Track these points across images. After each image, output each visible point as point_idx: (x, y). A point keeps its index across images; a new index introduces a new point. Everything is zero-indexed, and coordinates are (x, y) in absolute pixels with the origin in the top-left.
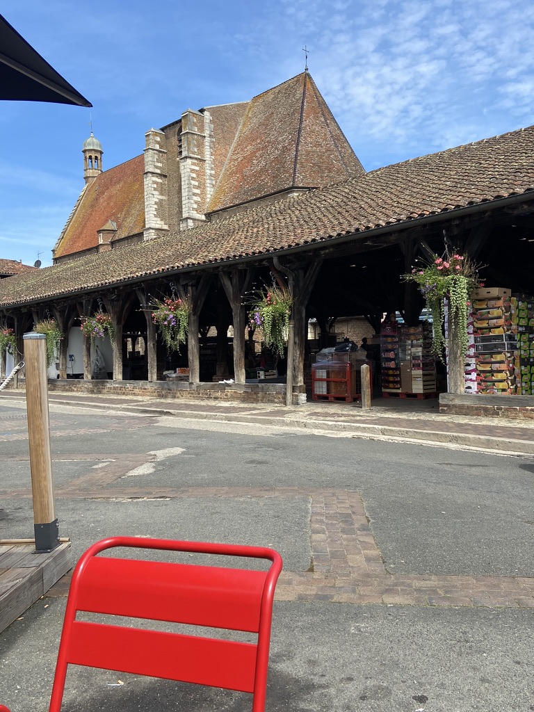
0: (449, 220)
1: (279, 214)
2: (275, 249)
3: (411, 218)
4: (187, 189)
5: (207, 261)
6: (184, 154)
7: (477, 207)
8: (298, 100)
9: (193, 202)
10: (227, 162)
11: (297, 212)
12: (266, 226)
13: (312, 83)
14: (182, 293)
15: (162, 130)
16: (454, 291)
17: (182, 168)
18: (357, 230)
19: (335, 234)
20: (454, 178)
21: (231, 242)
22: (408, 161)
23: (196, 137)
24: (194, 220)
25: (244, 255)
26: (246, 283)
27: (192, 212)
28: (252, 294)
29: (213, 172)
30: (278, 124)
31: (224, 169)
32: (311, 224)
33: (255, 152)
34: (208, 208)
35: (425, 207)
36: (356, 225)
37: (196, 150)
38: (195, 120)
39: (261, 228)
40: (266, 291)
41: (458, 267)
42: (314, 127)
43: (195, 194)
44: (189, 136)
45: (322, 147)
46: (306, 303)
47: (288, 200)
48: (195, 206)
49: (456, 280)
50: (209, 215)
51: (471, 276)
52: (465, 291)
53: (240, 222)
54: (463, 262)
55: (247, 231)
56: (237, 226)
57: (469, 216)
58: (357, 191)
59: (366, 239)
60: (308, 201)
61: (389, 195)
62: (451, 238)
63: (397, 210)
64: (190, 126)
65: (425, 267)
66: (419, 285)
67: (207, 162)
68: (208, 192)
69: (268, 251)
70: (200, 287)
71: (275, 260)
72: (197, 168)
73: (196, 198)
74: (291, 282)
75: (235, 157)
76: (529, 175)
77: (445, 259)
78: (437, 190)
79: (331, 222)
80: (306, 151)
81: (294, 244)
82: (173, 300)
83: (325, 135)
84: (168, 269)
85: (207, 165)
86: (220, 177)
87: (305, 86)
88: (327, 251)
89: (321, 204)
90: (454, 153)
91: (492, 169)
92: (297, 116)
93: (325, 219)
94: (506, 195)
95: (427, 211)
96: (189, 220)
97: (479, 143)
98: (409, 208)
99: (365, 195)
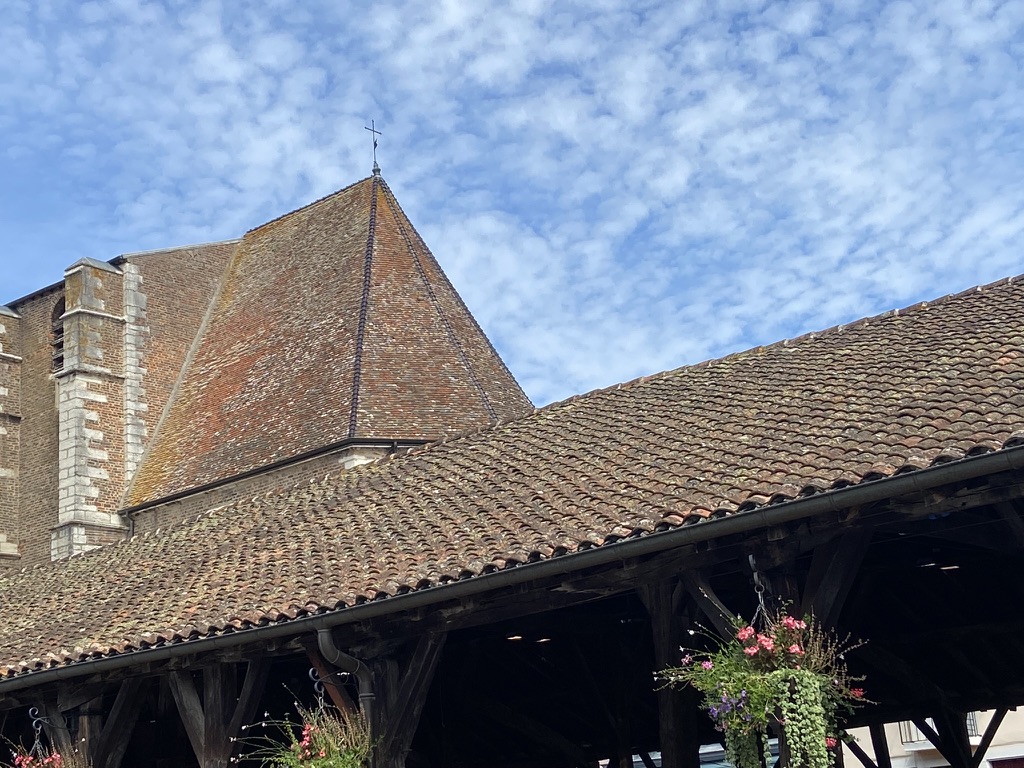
0: (761, 531)
1: (325, 513)
2: (323, 609)
3: (667, 525)
4: (72, 451)
5: (136, 643)
6: (69, 364)
7: (825, 501)
8: (357, 238)
9: (87, 481)
10: (180, 381)
11: (372, 509)
12: (293, 545)
13: (391, 201)
14: (63, 735)
15: (13, 306)
16: (792, 711)
17: (63, 398)
18: (535, 555)
19: (477, 567)
20: (756, 427)
21: (201, 590)
22: (638, 381)
23: (101, 322)
24: (90, 527)
25: (238, 624)
26: (242, 701)
27: (85, 507)
28: (260, 731)
29: (144, 407)
30: (310, 293)
31: (171, 400)
32: (412, 538)
33: (252, 359)
34: (126, 496)
35: (697, 499)
36: (530, 543)
37: (100, 354)
38: (100, 285)
39: (279, 552)
40: (299, 720)
41: (795, 648)
42: (399, 298)
43: (93, 463)
44: (83, 321)
45: (419, 344)
46: (407, 748)
47: (344, 477)
48: (94, 492)
49: (793, 682)
50: (130, 515)
51: (827, 670)
52: (819, 709)
53: (221, 536)
54: (804, 633)
55: (243, 560)
56: (212, 546)
57: (808, 520)
58: (519, 455)
59: (558, 578)
60: (398, 480)
61: (602, 465)
62: (770, 574)
63: (629, 504)
64: (86, 300)
65: (715, 650)
66: (701, 695)
67: (128, 382)
68: (130, 457)
69: (303, 612)
70: (113, 716)
71: (323, 637)
72: (102, 399)
73: (95, 473)
74: (365, 693)
75: (201, 370)
76: (934, 422)
77: (759, 628)
78: (718, 456)
79: (464, 534)
80: (383, 354)
81: (371, 595)
82: (35, 756)
83: (427, 316)
84: (25, 669)
85: (128, 391)
86: (162, 418)
87: (374, 206)
88: (459, 610)
89: (434, 487)
90: (744, 364)
91: (843, 407)
92: (357, 273)
93: (445, 526)
94: (890, 471)
95: (706, 509)
96: (75, 530)
97: (799, 342)
98: (658, 500)
99: (542, 466)
